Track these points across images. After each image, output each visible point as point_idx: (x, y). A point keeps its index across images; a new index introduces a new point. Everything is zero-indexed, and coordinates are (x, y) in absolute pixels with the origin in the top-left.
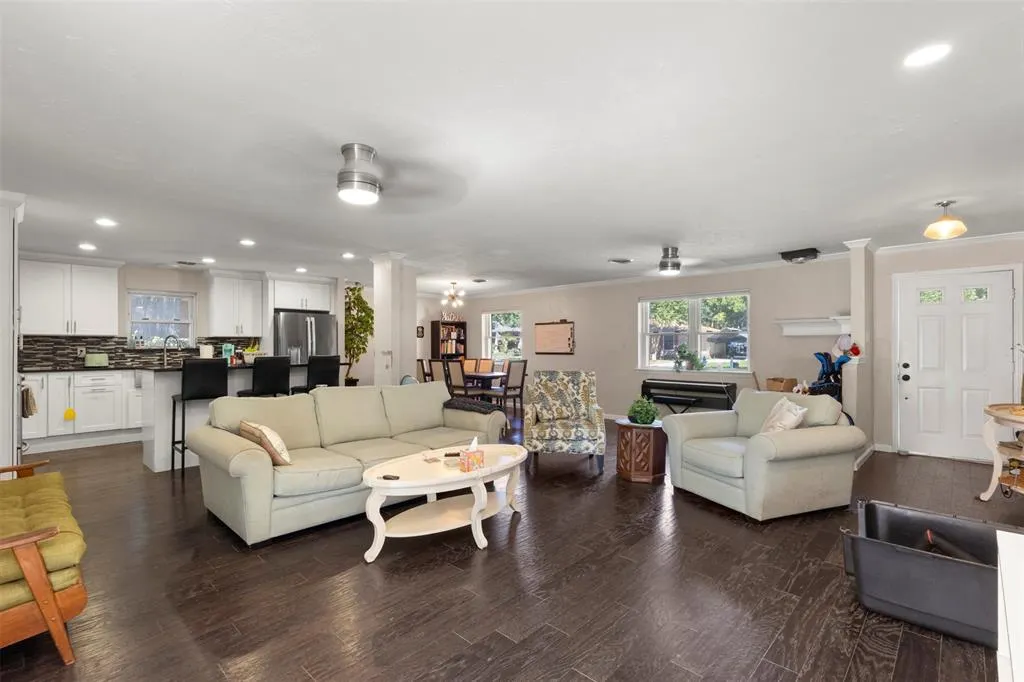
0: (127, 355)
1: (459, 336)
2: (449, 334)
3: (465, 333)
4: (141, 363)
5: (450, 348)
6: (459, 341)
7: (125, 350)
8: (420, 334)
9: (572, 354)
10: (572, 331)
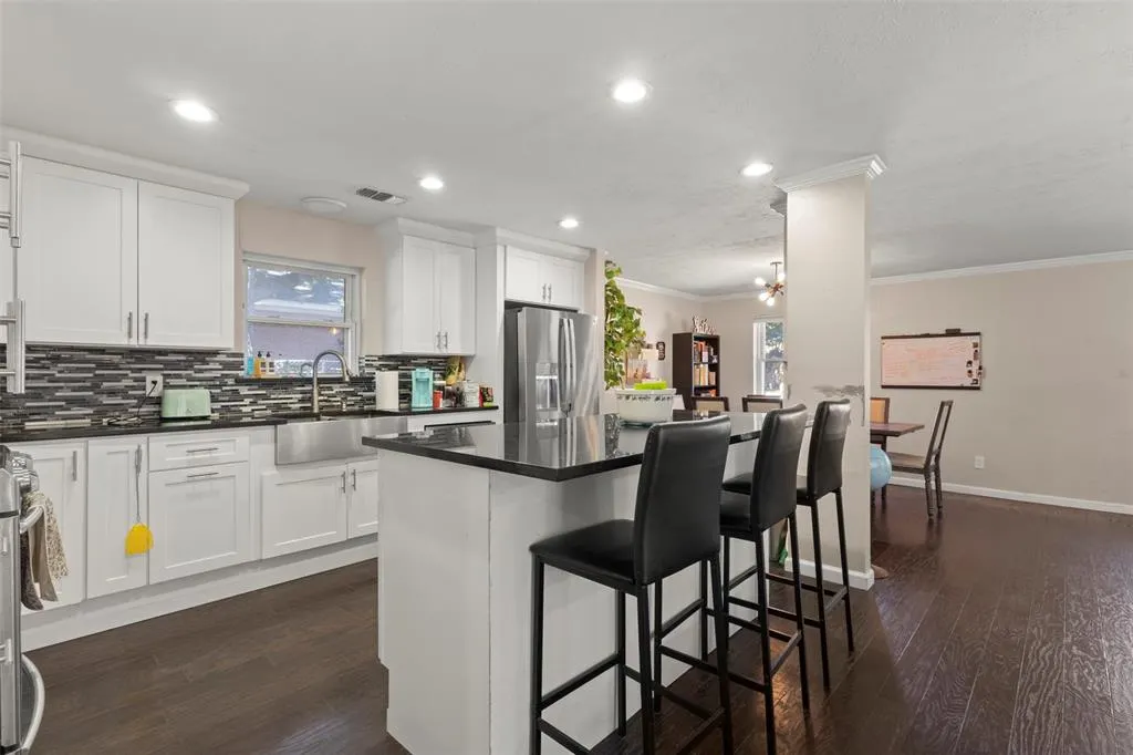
0: (244, 390)
2: (699, 355)
3: (719, 352)
4: (269, 406)
5: (702, 377)
6: (711, 366)
7: (240, 381)
8: (661, 354)
9: (978, 388)
10: (978, 349)
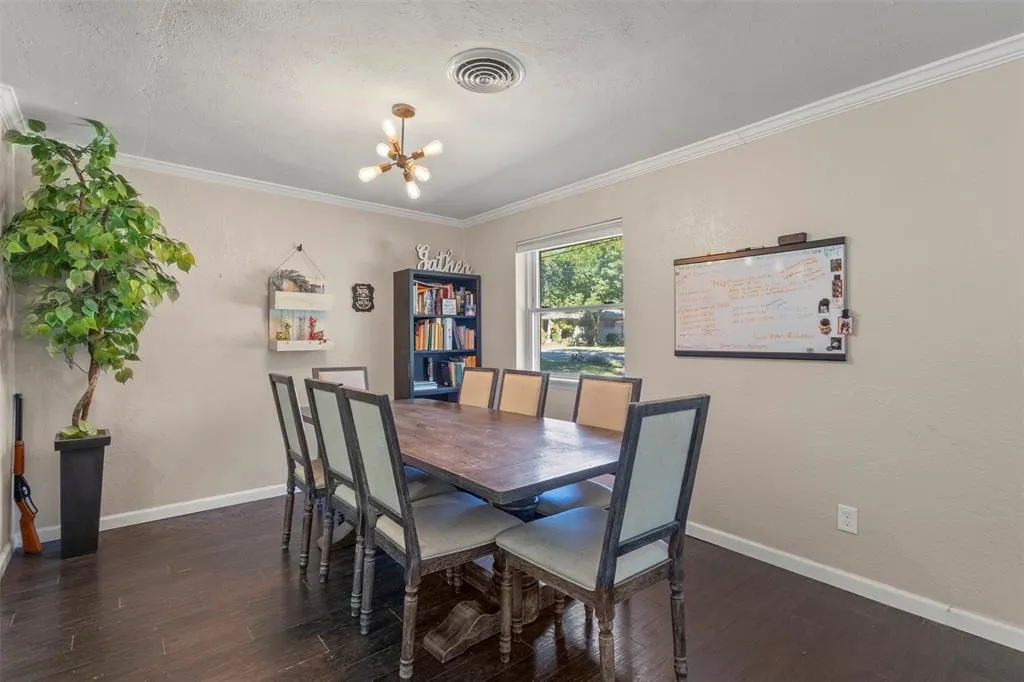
1: (463, 308)
2: (437, 305)
3: (478, 302)
5: (439, 337)
6: (461, 320)
8: (363, 301)
9: (842, 358)
10: (841, 273)
